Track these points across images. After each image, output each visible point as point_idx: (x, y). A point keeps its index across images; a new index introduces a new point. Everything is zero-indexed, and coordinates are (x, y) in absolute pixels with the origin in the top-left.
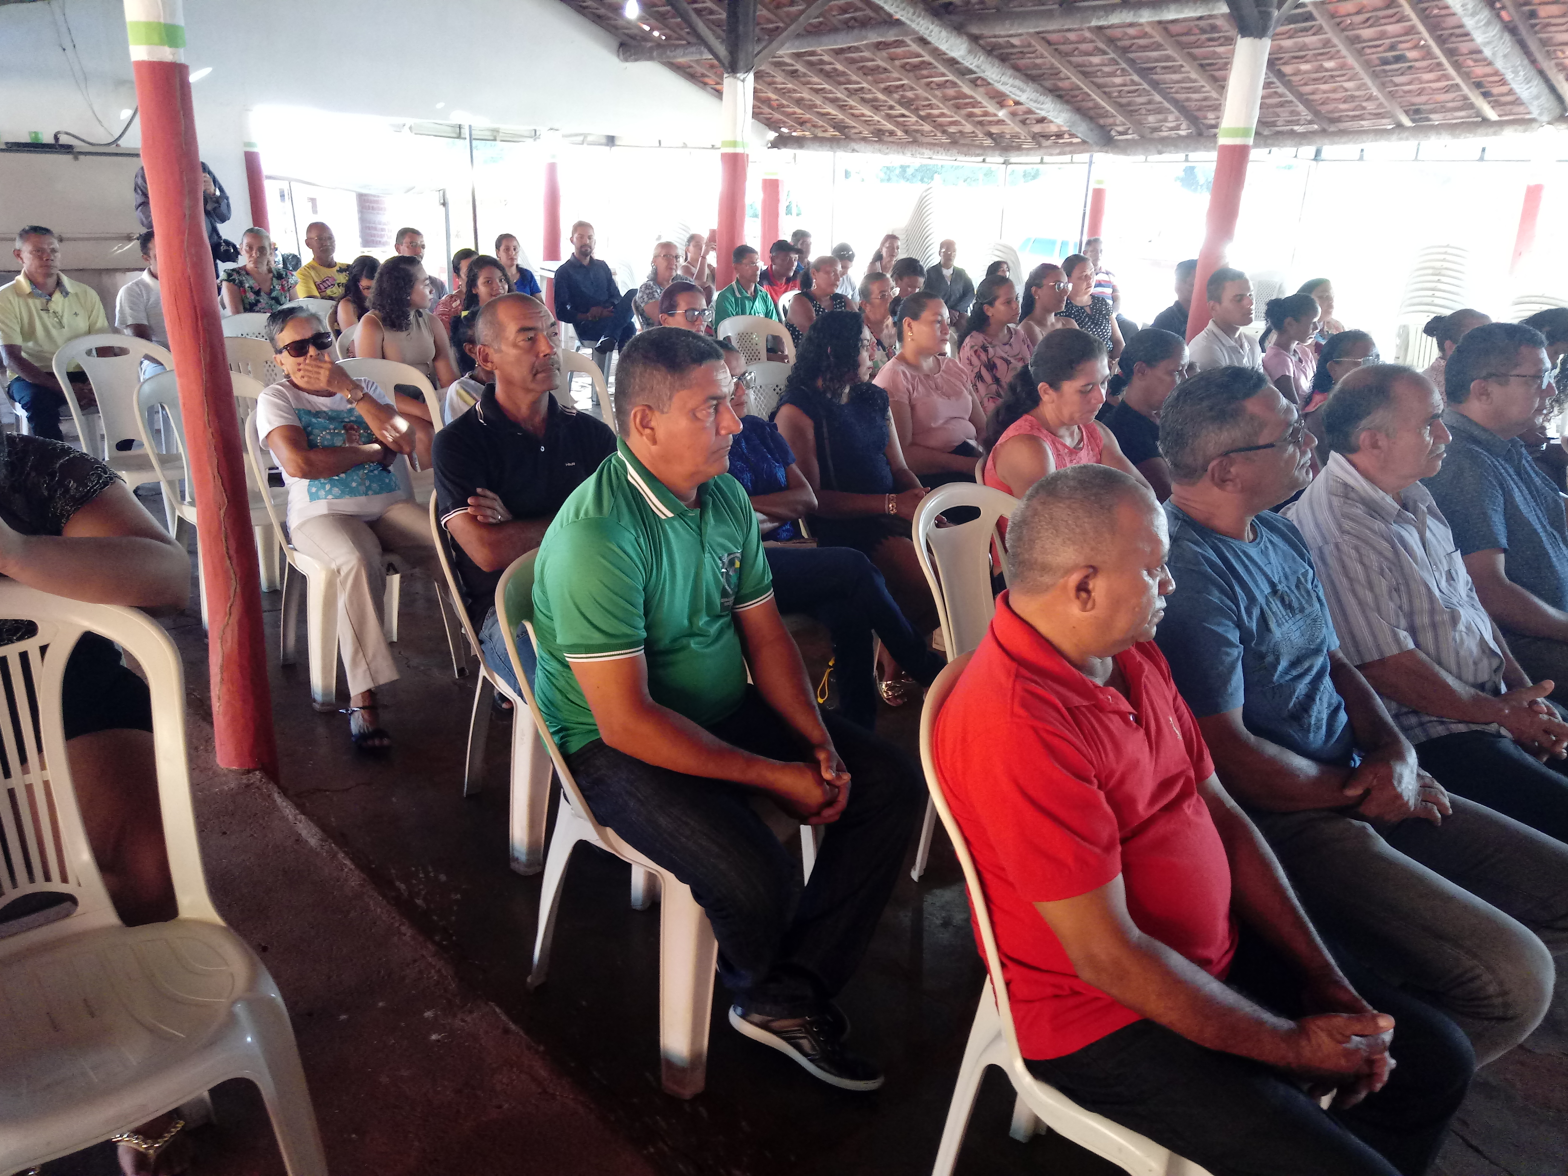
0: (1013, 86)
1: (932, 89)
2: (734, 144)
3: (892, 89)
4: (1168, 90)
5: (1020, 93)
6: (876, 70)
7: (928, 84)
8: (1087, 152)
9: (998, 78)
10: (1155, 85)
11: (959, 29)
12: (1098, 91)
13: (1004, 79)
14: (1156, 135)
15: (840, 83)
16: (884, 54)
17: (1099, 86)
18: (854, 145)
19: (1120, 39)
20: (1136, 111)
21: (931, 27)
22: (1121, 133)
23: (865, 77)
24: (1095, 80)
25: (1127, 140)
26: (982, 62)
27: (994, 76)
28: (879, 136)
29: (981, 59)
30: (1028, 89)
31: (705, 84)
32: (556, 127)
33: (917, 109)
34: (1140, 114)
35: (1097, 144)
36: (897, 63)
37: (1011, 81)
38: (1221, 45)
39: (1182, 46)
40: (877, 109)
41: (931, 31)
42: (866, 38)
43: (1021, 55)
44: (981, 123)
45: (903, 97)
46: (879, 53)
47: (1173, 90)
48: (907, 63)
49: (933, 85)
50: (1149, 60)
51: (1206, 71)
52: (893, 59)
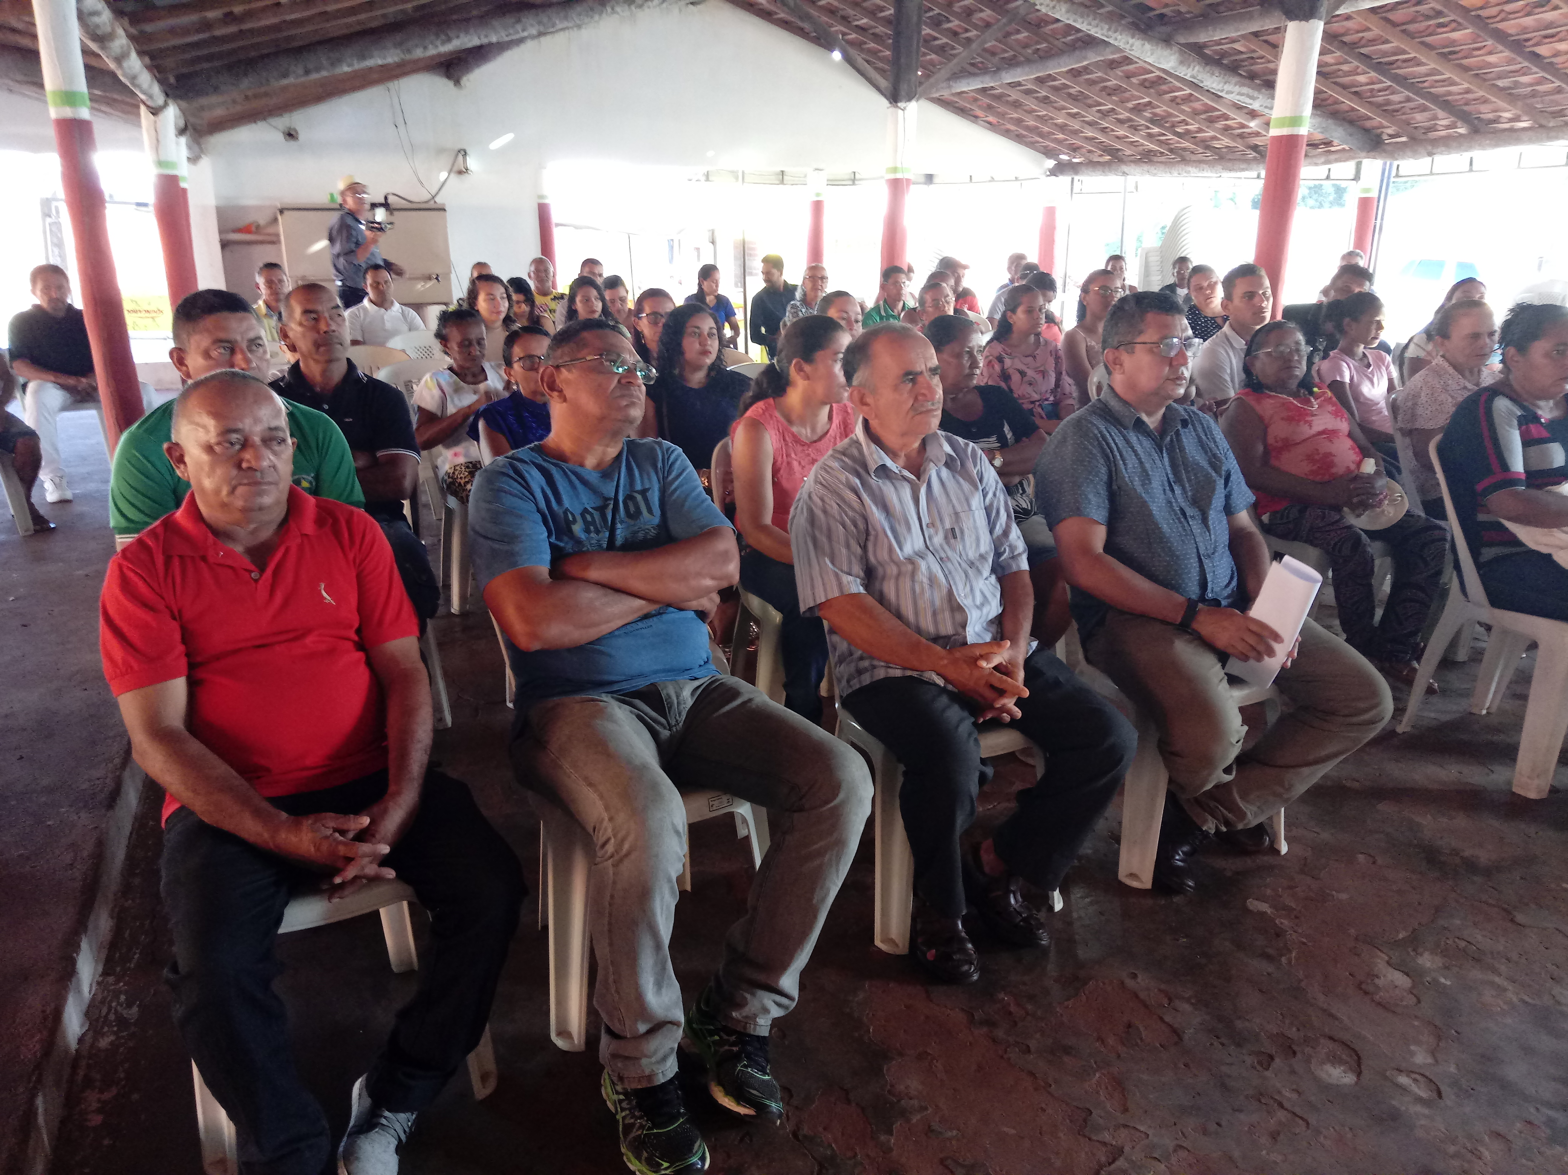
0: (1240, 94)
1: (1178, 104)
2: (895, 170)
3: (1141, 107)
4: (1420, 85)
5: (1251, 101)
6: (1117, 90)
7: (1173, 100)
8: (1353, 158)
9: (1220, 87)
10: (1402, 81)
11: (1167, 41)
12: (1345, 92)
13: (1227, 87)
14: (1432, 135)
15: (1090, 106)
16: (1119, 72)
17: (1344, 87)
18: (1125, 168)
19: (1343, 35)
20: (1397, 111)
21: (1131, 41)
22: (1392, 136)
23: (1108, 97)
24: (1339, 80)
25: (1397, 143)
26: (1198, 71)
27: (1214, 85)
28: (1146, 158)
29: (1197, 68)
30: (1261, 97)
31: (976, 117)
32: (821, 167)
33: (1173, 126)
34: (1404, 114)
35: (1361, 149)
36: (1134, 80)
37: (1237, 89)
38: (1453, 30)
39: (1410, 35)
40: (1136, 130)
41: (1132, 46)
42: (1085, 58)
43: (1252, 61)
44: (1241, 136)
45: (1155, 115)
46: (1111, 73)
47: (1426, 84)
48: (1145, 80)
49: (1178, 100)
50: (1385, 54)
51: (1450, 60)
52: (1128, 77)
